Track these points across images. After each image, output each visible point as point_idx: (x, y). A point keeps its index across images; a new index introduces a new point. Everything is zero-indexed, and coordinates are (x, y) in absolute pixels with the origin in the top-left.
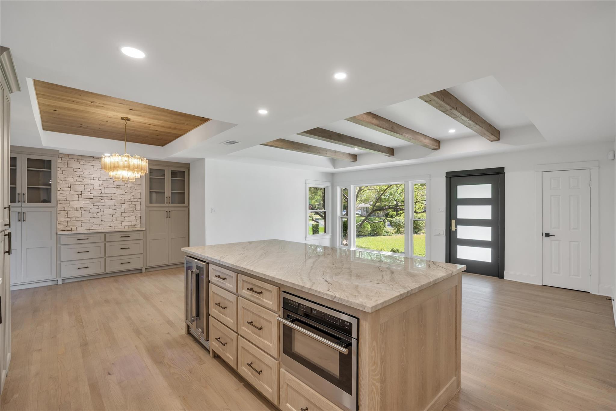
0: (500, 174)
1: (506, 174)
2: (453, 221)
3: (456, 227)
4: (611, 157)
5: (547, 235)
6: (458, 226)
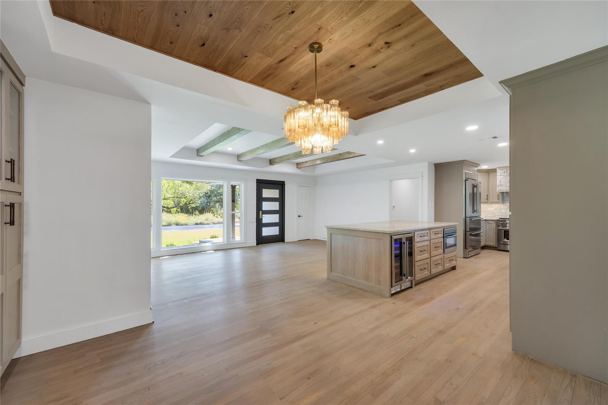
0: (283, 185)
2: (261, 212)
3: (262, 216)
4: (316, 183)
5: (299, 216)
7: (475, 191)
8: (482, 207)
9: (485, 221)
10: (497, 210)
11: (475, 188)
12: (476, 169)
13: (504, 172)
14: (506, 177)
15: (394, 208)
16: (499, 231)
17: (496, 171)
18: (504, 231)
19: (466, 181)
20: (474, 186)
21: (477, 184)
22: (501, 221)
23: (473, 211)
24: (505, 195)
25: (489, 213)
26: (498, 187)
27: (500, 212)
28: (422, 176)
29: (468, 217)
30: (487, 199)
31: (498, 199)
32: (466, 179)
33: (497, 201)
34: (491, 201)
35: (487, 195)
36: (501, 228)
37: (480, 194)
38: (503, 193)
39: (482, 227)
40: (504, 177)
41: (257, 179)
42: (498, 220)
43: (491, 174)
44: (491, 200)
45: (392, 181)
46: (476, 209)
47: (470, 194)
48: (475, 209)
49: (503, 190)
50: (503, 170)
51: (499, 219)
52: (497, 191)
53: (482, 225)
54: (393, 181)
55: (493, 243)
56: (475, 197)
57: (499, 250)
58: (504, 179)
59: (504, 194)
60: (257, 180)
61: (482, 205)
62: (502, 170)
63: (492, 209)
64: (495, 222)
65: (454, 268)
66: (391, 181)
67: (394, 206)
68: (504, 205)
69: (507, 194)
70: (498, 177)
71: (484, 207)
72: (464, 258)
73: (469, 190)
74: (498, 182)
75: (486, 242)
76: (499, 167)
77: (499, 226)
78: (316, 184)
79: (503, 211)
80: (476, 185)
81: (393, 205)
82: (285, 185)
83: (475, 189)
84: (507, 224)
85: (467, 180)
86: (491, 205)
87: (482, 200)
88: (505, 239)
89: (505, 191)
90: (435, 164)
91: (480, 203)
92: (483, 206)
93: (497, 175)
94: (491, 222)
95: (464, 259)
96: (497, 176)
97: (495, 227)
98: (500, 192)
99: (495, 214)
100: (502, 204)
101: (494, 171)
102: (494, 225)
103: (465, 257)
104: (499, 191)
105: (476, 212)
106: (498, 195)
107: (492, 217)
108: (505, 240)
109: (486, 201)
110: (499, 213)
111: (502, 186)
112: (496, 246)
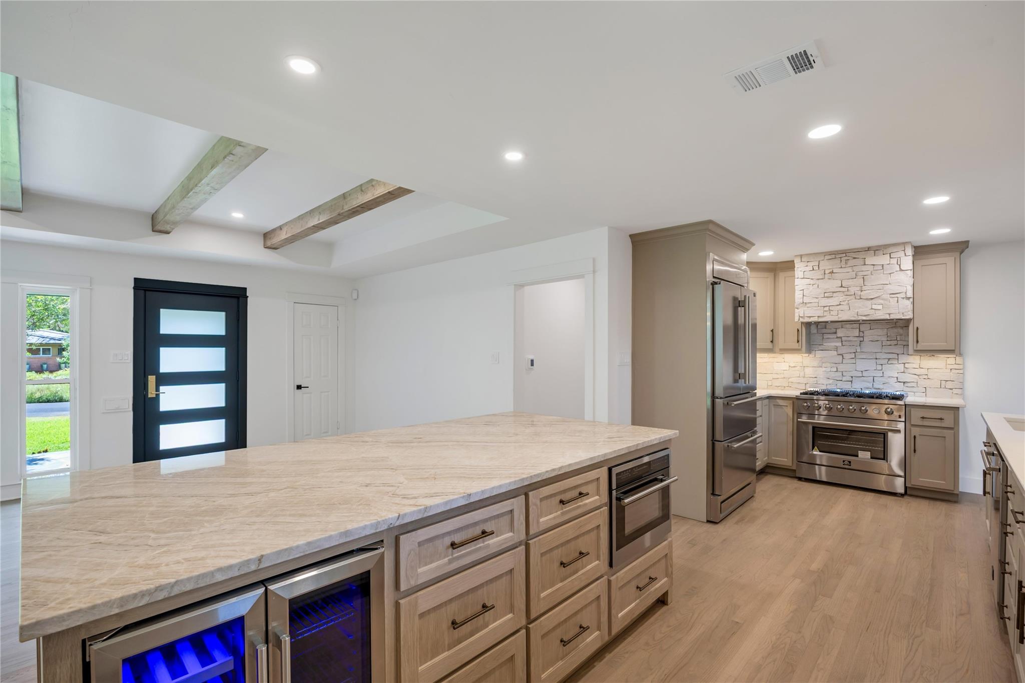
0: (240, 298)
1: (249, 300)
2: (152, 379)
3: (157, 390)
4: (355, 296)
5: (299, 387)
6: (162, 389)
7: (741, 321)
8: (759, 360)
9: (768, 400)
10: (793, 369)
11: (739, 308)
12: (744, 257)
13: (813, 270)
14: (817, 282)
15: (532, 364)
16: (800, 427)
17: (794, 267)
18: (814, 428)
19: (716, 286)
20: (739, 304)
21: (745, 296)
22: (805, 400)
23: (734, 377)
24: (813, 329)
25: (775, 376)
26: (798, 309)
27: (802, 374)
28: (594, 272)
29: (721, 398)
30: (772, 342)
31: (798, 342)
32: (716, 280)
33: (796, 346)
34: (781, 345)
35: (772, 331)
36: (804, 419)
37: (754, 326)
38: (808, 325)
39: (761, 416)
40: (812, 282)
41: (135, 279)
42: (797, 398)
43: (782, 276)
44: (780, 343)
45: (522, 286)
46: (743, 372)
47: (725, 328)
48: (740, 372)
49: (810, 317)
50: (811, 264)
51: (801, 394)
52: (796, 319)
53: (758, 413)
54: (526, 287)
55: (785, 460)
56: (741, 335)
57: (800, 479)
58: (811, 287)
59: (810, 329)
60: (137, 280)
61: (758, 355)
62: (806, 264)
63: (785, 366)
64: (791, 402)
65: (662, 601)
66: (520, 286)
67: (532, 361)
68: (811, 355)
69: (819, 327)
70: (797, 282)
71: (766, 360)
72: (708, 521)
73: (724, 316)
74: (798, 295)
75: (768, 457)
76: (801, 256)
77: (800, 414)
78: (356, 299)
79: (809, 372)
80: (743, 299)
81: (531, 357)
82: (249, 299)
83: (741, 310)
84: (820, 407)
85: (716, 283)
86: (783, 356)
87: (759, 345)
88: (816, 451)
89: (815, 319)
90: (632, 236)
91: (755, 350)
92: (763, 361)
93: (795, 276)
94: (781, 402)
95: (709, 525)
96: (796, 280)
97: (791, 416)
98: (802, 323)
99: (790, 380)
100: (806, 353)
101: (789, 266)
102: (789, 411)
103: (712, 519)
104: (801, 320)
105: (743, 380)
106: (798, 330)
107: (785, 387)
108: (815, 453)
109: (770, 346)
110: (799, 377)
111: (808, 305)
112: (794, 468)
